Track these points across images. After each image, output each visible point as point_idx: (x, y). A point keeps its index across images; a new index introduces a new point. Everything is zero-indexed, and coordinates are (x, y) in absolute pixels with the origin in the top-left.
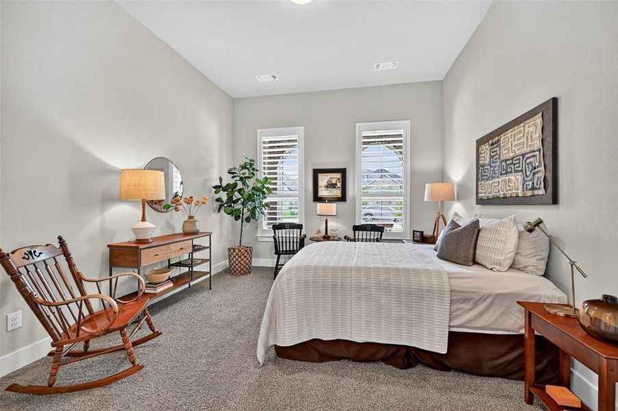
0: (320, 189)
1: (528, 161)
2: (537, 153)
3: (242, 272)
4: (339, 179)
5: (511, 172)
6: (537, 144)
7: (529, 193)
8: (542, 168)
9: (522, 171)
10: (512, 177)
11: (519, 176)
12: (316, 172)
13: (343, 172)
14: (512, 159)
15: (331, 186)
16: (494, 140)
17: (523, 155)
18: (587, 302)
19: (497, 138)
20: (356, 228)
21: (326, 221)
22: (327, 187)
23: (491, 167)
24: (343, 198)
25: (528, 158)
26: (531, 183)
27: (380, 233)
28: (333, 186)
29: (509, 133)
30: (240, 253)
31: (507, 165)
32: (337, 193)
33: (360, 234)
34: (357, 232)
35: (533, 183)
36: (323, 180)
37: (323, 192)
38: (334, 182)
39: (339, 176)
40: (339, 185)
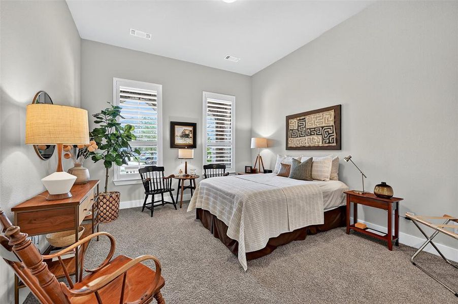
0: (176, 138)
1: (325, 130)
2: (332, 127)
3: (113, 217)
4: (191, 131)
5: (314, 134)
6: (332, 123)
7: (327, 145)
8: (335, 134)
9: (322, 134)
10: (315, 137)
11: (320, 137)
12: (173, 125)
13: (194, 125)
14: (315, 128)
15: (185, 136)
16: (301, 118)
17: (322, 127)
18: (377, 186)
19: (303, 117)
20: (206, 167)
21: (186, 163)
22: (182, 136)
23: (298, 131)
24: (193, 146)
25: (325, 129)
26: (328, 140)
27: (223, 170)
28: (187, 136)
29: (312, 116)
30: (111, 199)
31: (311, 131)
32: (190, 141)
33: (209, 171)
34: (207, 170)
35: (329, 141)
36: (179, 130)
37: (179, 141)
38: (187, 133)
39: (191, 128)
40: (191, 135)
